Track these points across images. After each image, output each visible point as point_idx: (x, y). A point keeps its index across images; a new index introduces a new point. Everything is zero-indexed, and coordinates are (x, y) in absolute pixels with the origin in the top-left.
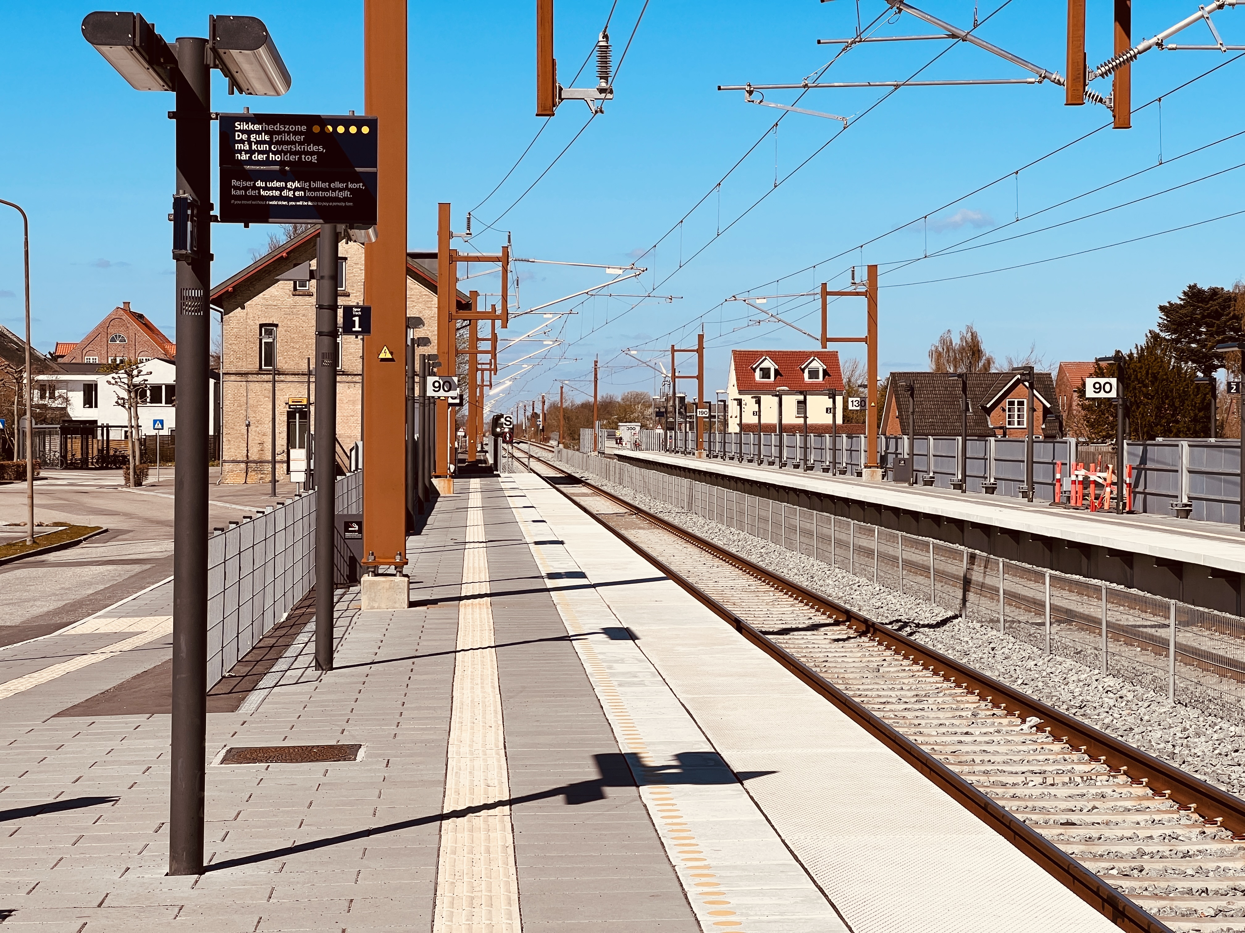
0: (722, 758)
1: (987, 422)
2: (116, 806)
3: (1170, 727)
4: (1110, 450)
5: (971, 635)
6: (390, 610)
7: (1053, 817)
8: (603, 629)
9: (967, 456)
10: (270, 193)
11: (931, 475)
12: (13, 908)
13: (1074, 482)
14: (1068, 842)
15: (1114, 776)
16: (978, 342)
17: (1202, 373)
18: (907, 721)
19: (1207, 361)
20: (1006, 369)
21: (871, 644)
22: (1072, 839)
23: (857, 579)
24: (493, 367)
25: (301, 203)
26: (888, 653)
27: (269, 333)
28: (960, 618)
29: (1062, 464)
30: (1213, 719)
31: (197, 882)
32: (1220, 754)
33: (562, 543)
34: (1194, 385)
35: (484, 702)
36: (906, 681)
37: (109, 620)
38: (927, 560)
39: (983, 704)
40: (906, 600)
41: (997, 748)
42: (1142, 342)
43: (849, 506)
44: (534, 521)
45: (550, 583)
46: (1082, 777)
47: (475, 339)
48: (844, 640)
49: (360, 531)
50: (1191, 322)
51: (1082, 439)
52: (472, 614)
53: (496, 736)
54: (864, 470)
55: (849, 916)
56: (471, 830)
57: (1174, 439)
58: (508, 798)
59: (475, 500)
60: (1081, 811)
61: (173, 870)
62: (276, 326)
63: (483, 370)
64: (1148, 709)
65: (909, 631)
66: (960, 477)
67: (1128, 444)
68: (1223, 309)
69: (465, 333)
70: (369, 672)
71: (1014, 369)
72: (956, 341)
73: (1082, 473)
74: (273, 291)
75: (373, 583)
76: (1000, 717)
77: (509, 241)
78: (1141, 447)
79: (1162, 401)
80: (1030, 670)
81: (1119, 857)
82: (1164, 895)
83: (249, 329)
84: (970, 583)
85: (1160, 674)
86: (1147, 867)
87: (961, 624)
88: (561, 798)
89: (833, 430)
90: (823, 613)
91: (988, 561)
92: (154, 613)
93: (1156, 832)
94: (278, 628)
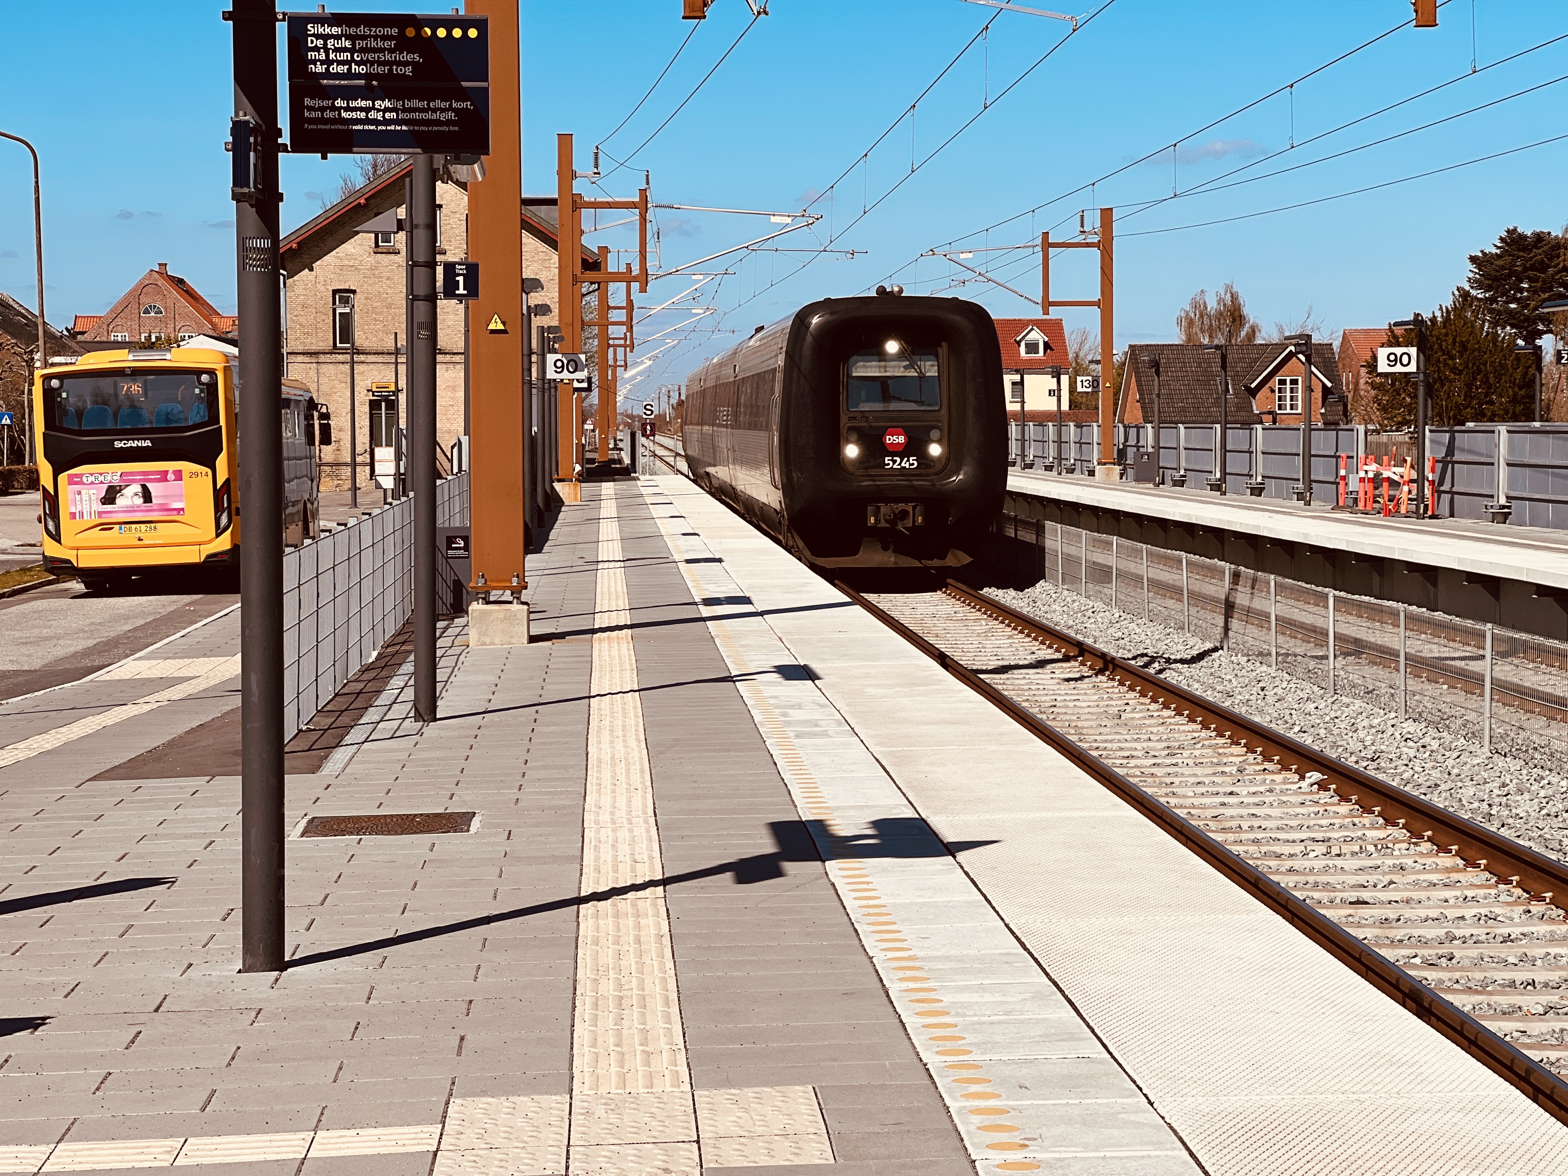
0: (928, 825)
1: (1252, 407)
2: (172, 888)
3: (1485, 783)
4: (1407, 440)
5: (1235, 672)
6: (505, 646)
7: (1340, 895)
8: (775, 667)
9: (1228, 449)
10: (354, 115)
11: (1182, 472)
12: (47, 1015)
13: (1362, 480)
14: (1359, 925)
15: (1415, 844)
16: (1240, 305)
17: (1523, 340)
18: (1156, 779)
19: (1529, 326)
20: (1275, 339)
21: (1111, 684)
22: (1364, 922)
23: (1091, 604)
24: (628, 343)
25: (392, 127)
26: (1132, 695)
27: (345, 301)
28: (1221, 651)
29: (1348, 457)
30: (1540, 771)
31: (277, 980)
32: (1549, 815)
33: (720, 560)
34: (1514, 355)
35: (626, 759)
36: (1155, 730)
37: (153, 662)
38: (1179, 580)
39: (1251, 756)
40: (1152, 629)
41: (1269, 811)
42: (1448, 303)
43: (1079, 513)
44: (684, 534)
45: (706, 611)
46: (1376, 846)
47: (605, 307)
48: (1076, 680)
49: (466, 548)
50: (1509, 276)
51: (1371, 427)
52: (609, 650)
53: (643, 801)
54: (1098, 468)
55: (1091, 1015)
56: (617, 915)
57: (1488, 424)
58: (661, 877)
59: (609, 508)
60: (1375, 886)
61: (247, 966)
62: (354, 292)
63: (615, 346)
64: (1458, 760)
65: (1158, 668)
66: (1218, 475)
67: (1431, 431)
68: (1550, 259)
69: (593, 300)
70: (481, 723)
71: (1287, 338)
72: (1212, 305)
73: (1373, 468)
74: (349, 247)
75: (483, 612)
76: (1273, 772)
77: (648, 183)
78: (1448, 435)
79: (1473, 376)
80: (1310, 715)
81: (1423, 942)
82: (1480, 989)
83: (319, 296)
84: (1233, 607)
85: (1471, 716)
86: (1457, 954)
87: (1222, 659)
88: (728, 876)
89: (1058, 418)
90: (1050, 647)
91: (1255, 580)
92: (209, 653)
93: (1469, 912)
94: (366, 670)
